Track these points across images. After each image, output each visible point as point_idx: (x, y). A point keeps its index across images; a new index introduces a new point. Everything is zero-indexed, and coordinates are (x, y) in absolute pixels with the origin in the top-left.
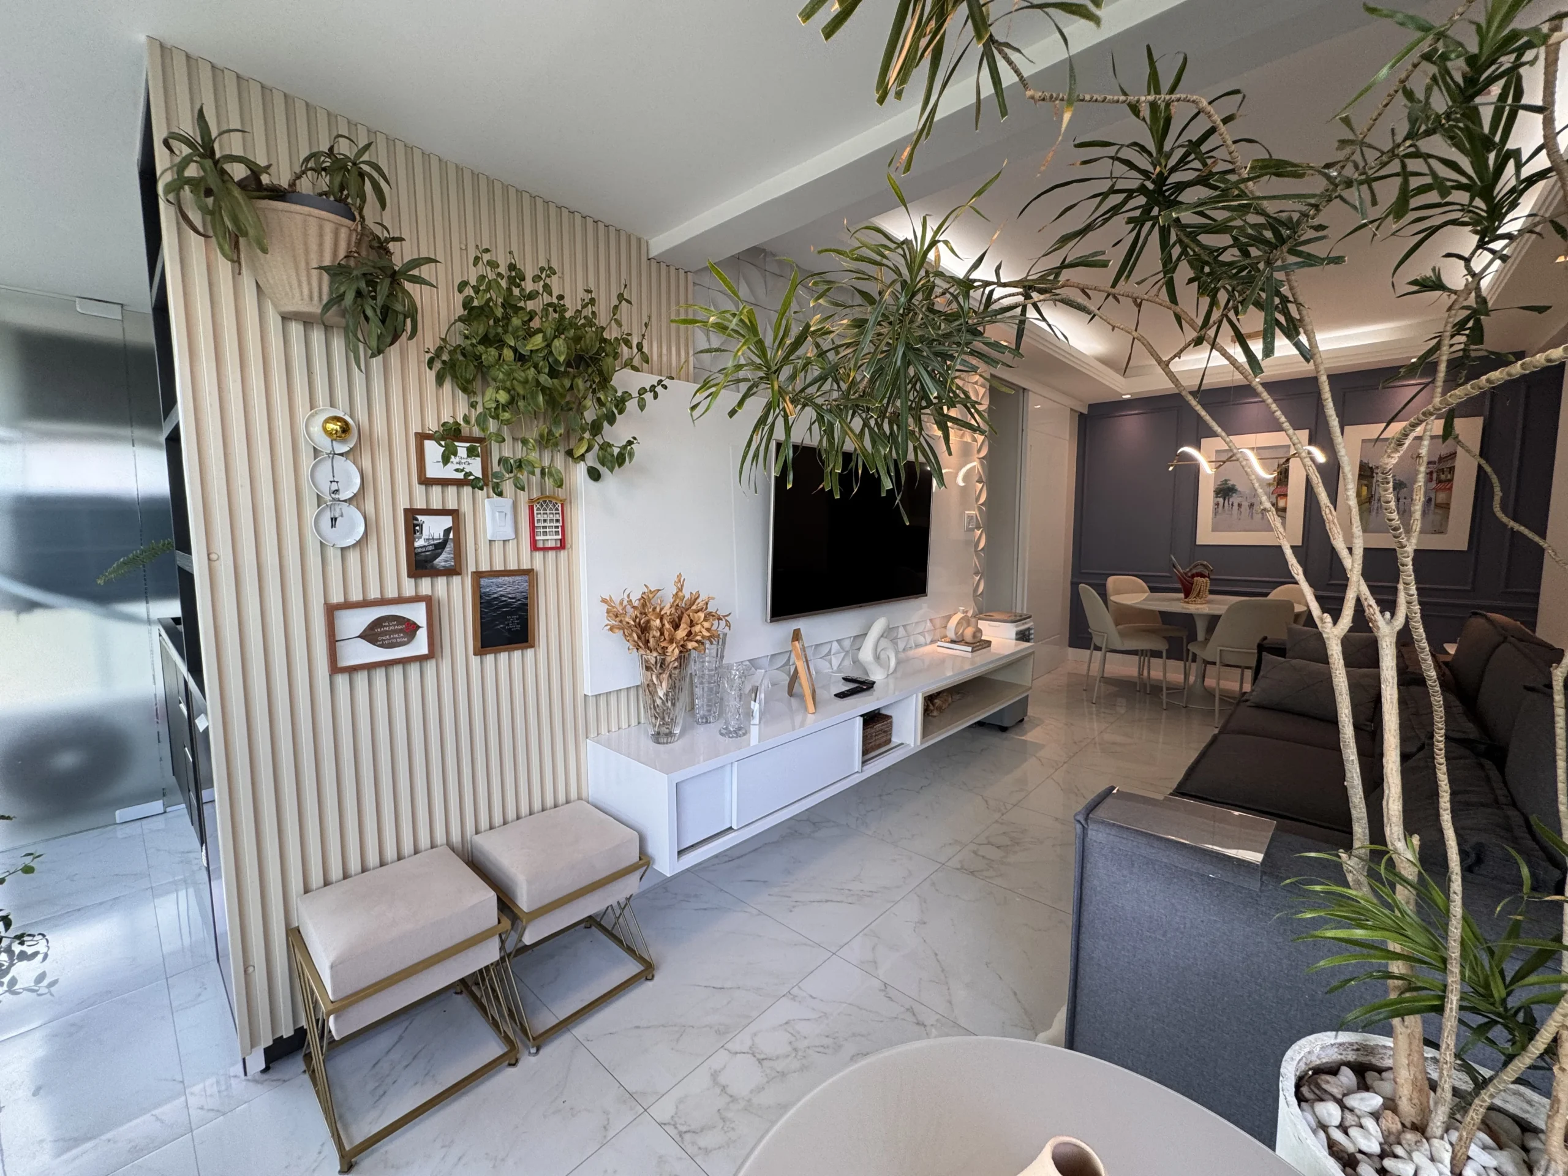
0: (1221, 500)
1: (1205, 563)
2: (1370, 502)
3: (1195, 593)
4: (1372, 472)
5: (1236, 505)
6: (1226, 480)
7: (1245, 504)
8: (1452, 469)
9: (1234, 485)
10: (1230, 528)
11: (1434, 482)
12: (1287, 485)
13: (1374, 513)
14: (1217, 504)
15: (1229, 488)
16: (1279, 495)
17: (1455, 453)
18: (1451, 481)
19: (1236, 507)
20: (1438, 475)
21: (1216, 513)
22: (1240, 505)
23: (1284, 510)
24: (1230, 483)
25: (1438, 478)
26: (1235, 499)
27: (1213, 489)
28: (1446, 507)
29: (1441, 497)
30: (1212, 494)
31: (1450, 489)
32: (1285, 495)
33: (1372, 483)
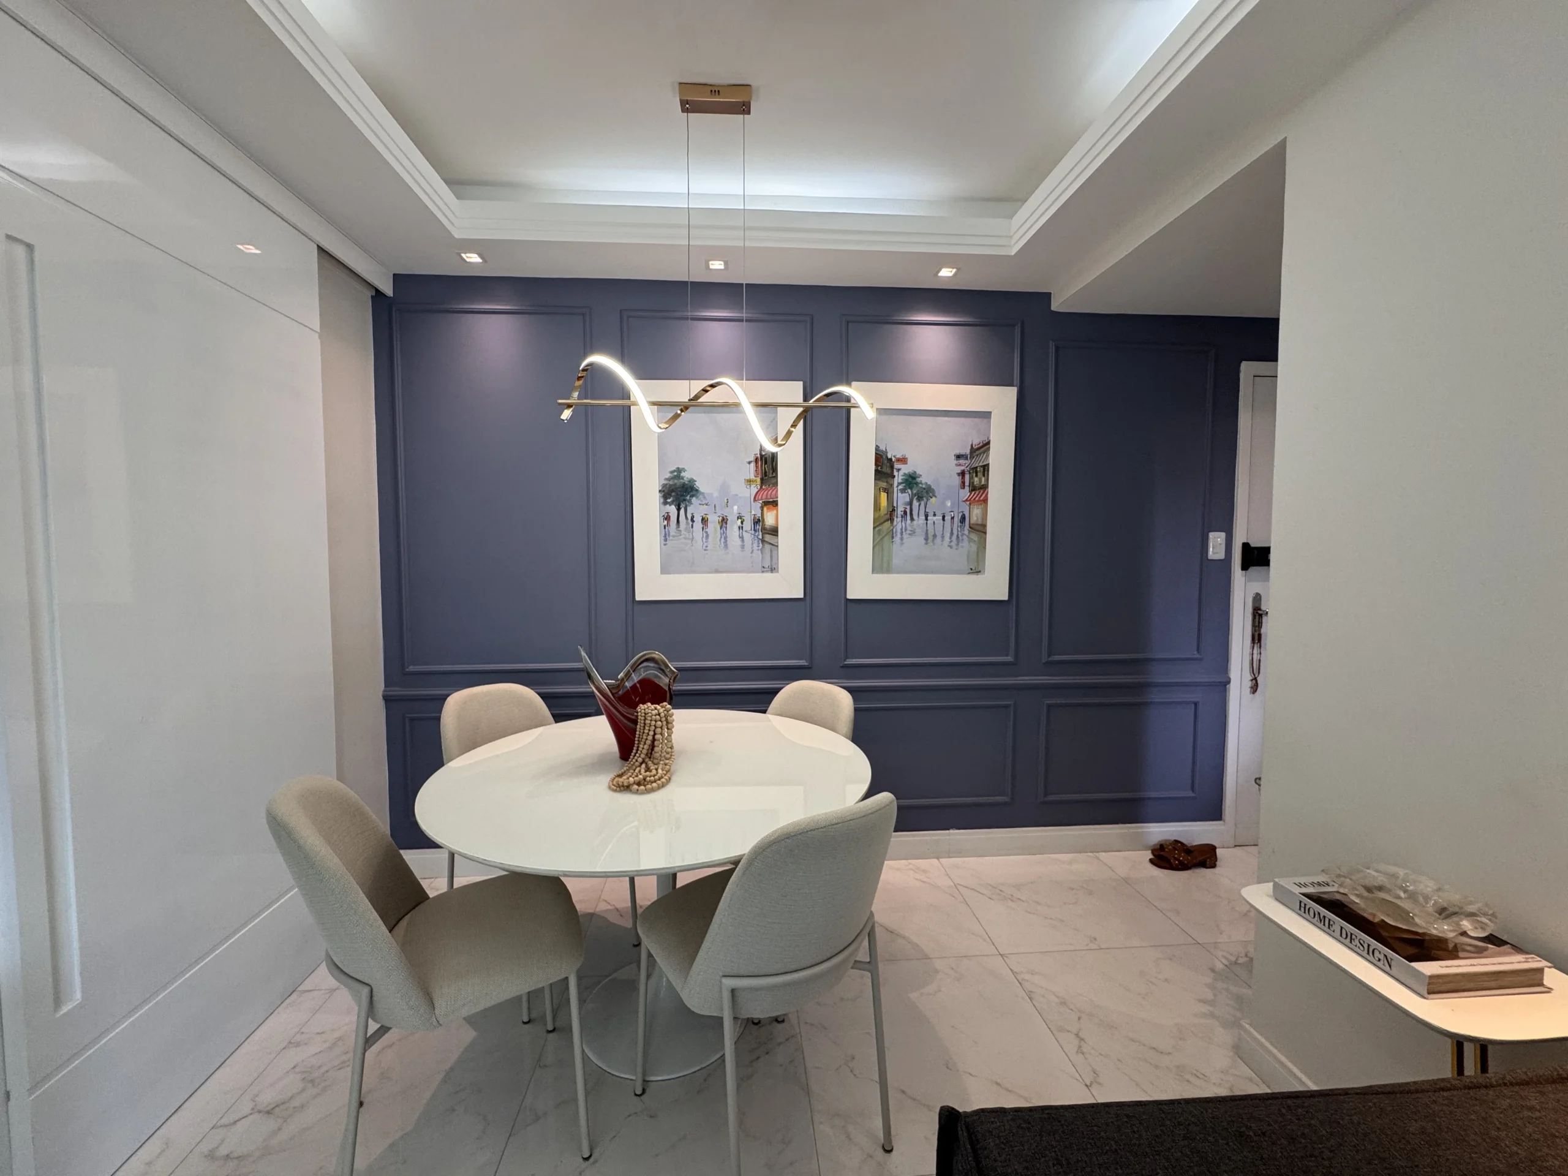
0: (672, 509)
2: (891, 520)
4: (892, 467)
5: (698, 519)
6: (679, 470)
8: (986, 468)
9: (692, 481)
10: (691, 568)
11: (967, 489)
12: (776, 484)
15: (684, 485)
16: (766, 503)
17: (988, 443)
18: (985, 487)
19: (698, 524)
20: (971, 478)
21: (666, 537)
22: (704, 521)
23: (774, 531)
24: (687, 475)
25: (971, 484)
26: (696, 508)
27: (657, 487)
28: (980, 529)
29: (977, 512)
30: (657, 498)
31: (985, 501)
32: (774, 504)
33: (892, 485)
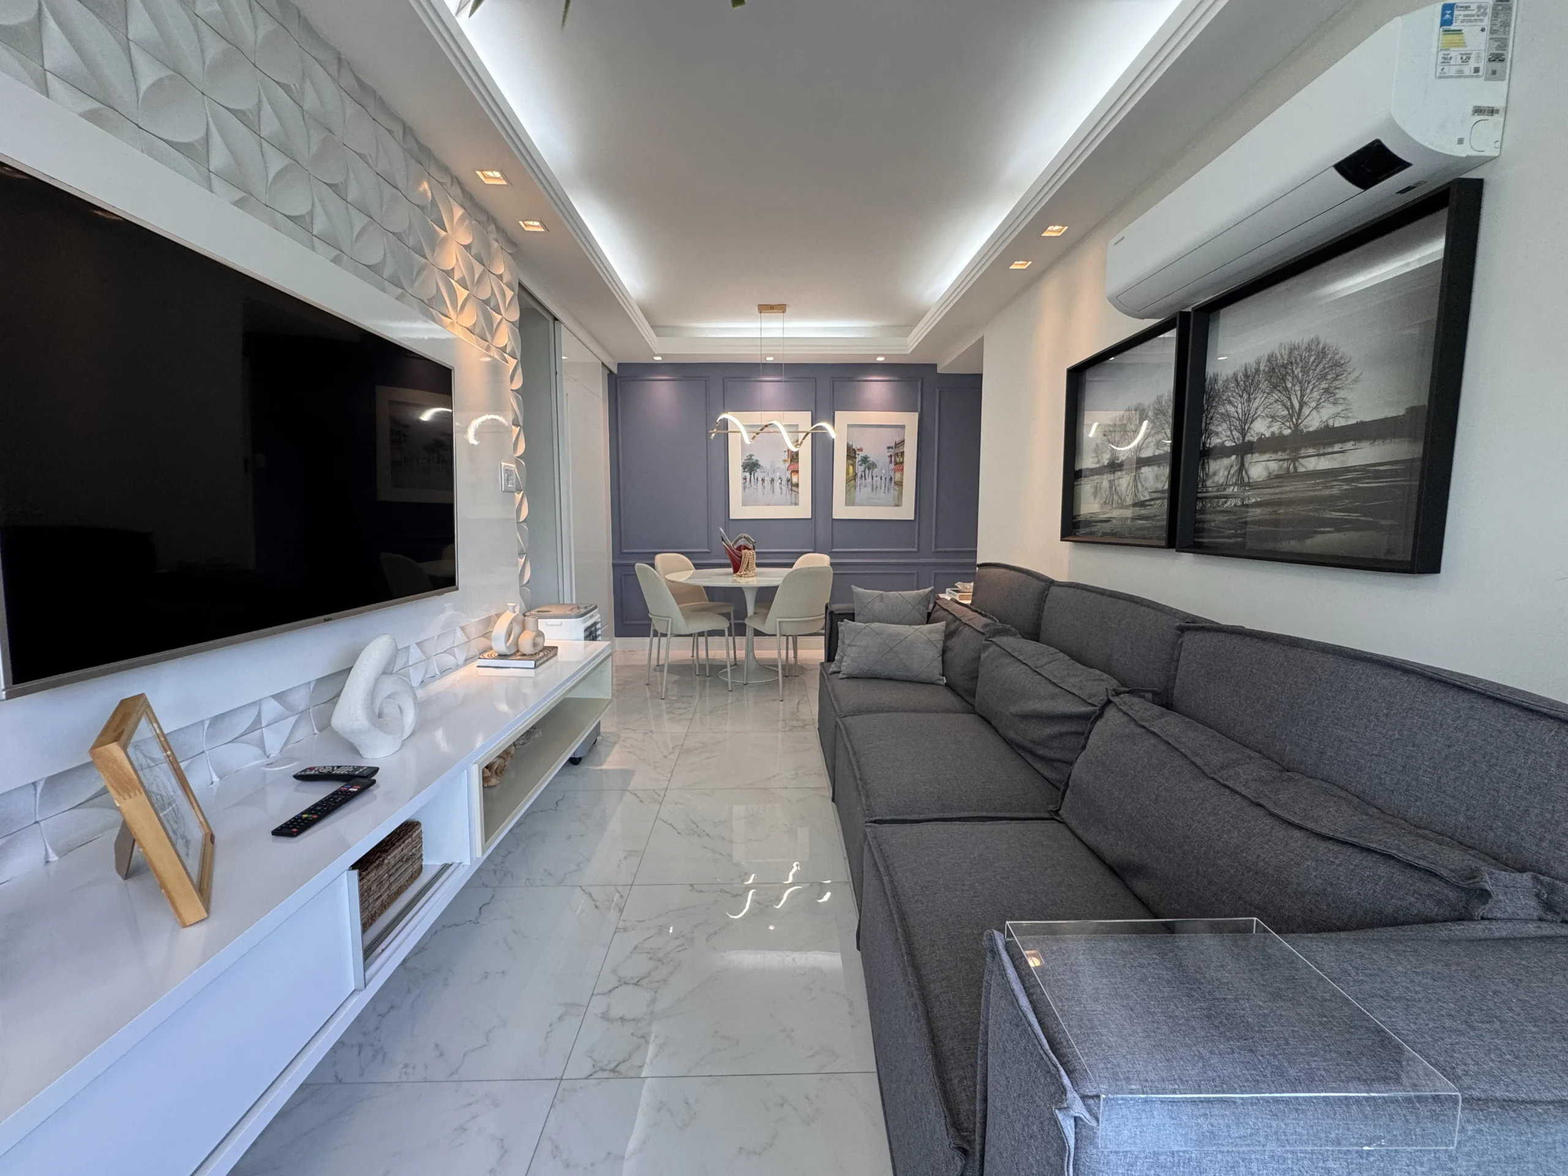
0: (748, 475)
1: (747, 535)
2: (855, 480)
3: (745, 566)
4: (855, 453)
5: (760, 479)
6: (751, 456)
7: (767, 479)
8: (902, 453)
9: (757, 461)
10: (756, 503)
11: (893, 464)
12: (798, 462)
13: (858, 488)
14: (745, 479)
15: (753, 463)
16: (793, 471)
17: (904, 441)
18: (902, 463)
19: (760, 482)
20: (895, 458)
21: (744, 488)
22: (763, 480)
23: (797, 485)
24: (754, 458)
25: (895, 461)
26: (759, 474)
27: (741, 464)
28: (900, 484)
29: (898, 476)
30: (741, 469)
31: (902, 470)
32: (797, 472)
33: (855, 463)
